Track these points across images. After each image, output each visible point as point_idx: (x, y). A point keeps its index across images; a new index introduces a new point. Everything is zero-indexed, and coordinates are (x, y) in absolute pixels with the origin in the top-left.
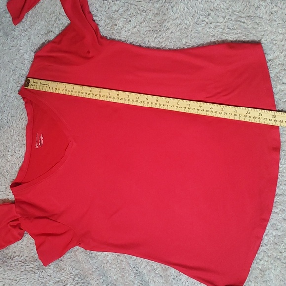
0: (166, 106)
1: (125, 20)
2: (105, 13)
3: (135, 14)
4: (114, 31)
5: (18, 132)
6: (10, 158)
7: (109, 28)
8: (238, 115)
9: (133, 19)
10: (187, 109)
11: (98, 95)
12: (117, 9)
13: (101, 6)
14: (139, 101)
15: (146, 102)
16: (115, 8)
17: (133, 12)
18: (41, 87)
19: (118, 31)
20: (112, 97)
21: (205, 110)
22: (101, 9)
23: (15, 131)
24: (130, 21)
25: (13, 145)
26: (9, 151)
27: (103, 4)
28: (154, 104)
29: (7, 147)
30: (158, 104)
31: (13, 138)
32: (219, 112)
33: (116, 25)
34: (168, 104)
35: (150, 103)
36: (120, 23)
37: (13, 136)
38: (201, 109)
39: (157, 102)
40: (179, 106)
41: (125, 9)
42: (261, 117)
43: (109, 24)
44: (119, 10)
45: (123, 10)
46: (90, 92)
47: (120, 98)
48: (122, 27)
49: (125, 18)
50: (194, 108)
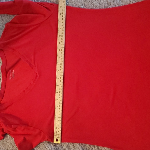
14: (61, 49)
15: (62, 43)
18: (59, 127)
35: (62, 40)
39: (61, 36)
46: (59, 86)
50: (62, 10)
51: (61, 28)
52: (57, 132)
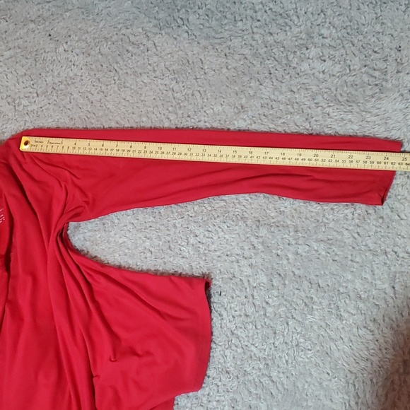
0: (249, 157)
1: (321, 54)
2: (309, 25)
3: (336, 60)
4: (298, 53)
5: (96, 36)
6: (61, 49)
7: (297, 44)
8: (354, 162)
9: (329, 63)
10: (280, 159)
11: (142, 152)
12: (325, 36)
13: (314, 13)
14: (206, 155)
15: (218, 155)
16: (325, 32)
17: (337, 56)
18: (50, 147)
19: (302, 56)
20: (165, 153)
21: (307, 159)
22: (311, 16)
23: (95, 31)
24: (325, 61)
25: (77, 41)
26: (67, 43)
27: (319, 14)
28: (231, 156)
29: (70, 36)
30: (237, 156)
31: (86, 35)
32: (327, 160)
33: (307, 49)
34: (252, 155)
35: (224, 156)
36: (313, 52)
37: (88, 33)
38: (300, 158)
39: (234, 154)
40: (268, 156)
41: (333, 43)
42: (387, 161)
43: (301, 39)
44: (326, 38)
45: (329, 42)
46: (129, 149)
47: (177, 153)
48: (311, 57)
49: (322, 52)
50: (290, 157)
51: (251, 155)
52: (42, 144)
